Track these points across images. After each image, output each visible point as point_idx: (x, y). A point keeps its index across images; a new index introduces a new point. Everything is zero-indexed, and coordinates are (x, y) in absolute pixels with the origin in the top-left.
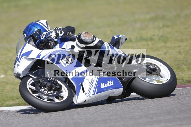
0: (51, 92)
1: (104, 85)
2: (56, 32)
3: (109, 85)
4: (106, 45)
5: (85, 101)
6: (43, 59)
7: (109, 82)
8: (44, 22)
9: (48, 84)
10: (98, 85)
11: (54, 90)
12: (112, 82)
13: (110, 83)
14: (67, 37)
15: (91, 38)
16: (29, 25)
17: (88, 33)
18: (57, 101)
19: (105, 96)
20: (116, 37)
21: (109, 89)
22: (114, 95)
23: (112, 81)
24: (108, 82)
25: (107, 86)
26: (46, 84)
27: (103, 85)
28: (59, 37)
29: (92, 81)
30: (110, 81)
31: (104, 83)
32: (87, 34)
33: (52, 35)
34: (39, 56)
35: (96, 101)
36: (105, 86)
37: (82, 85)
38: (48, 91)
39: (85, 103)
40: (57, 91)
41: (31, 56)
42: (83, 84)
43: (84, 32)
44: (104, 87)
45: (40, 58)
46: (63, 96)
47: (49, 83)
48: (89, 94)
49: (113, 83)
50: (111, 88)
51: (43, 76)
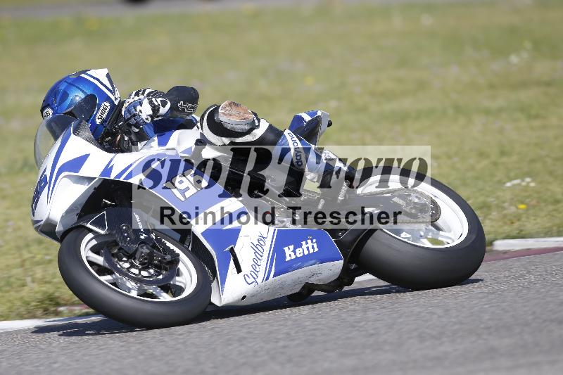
0: (149, 273)
1: (294, 251)
2: (151, 103)
3: (306, 253)
4: (289, 138)
5: (244, 297)
6: (121, 179)
7: (307, 243)
8: (100, 74)
9: (140, 250)
10: (278, 250)
11: (159, 268)
12: (312, 242)
13: (309, 247)
14: (177, 117)
15: (247, 118)
16: (60, 82)
17: (236, 105)
18: (165, 297)
19: (295, 283)
20: (307, 118)
21: (306, 264)
22: (320, 280)
23: (314, 241)
24: (304, 243)
25: (302, 255)
26: (137, 250)
27: (289, 253)
28: (158, 117)
29: (261, 242)
30: (309, 241)
31: (292, 247)
32: (234, 108)
33: (141, 111)
34: (108, 170)
35: (272, 298)
36: (295, 254)
37: (232, 250)
38: (140, 271)
39: (245, 303)
40: (166, 270)
41: (85, 171)
42: (236, 250)
43: (226, 103)
44: (293, 257)
45: (112, 177)
46: (183, 286)
47: (145, 247)
48: (255, 277)
49: (315, 245)
50: (311, 260)
51: (124, 228)
